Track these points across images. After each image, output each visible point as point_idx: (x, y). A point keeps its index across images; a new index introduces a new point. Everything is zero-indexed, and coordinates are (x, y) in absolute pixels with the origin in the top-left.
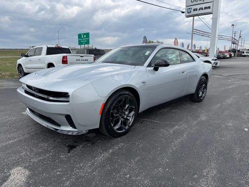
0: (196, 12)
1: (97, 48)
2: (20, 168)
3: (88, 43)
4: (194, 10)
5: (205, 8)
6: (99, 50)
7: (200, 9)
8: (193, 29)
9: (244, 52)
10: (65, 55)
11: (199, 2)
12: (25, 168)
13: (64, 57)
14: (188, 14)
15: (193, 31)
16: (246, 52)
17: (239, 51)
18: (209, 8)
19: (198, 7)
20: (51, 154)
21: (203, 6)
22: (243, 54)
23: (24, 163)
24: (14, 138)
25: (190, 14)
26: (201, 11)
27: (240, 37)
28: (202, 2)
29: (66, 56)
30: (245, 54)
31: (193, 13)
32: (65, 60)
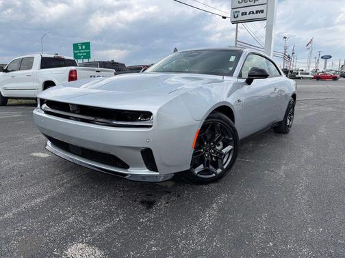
0: (245, 17)
1: (115, 61)
2: (80, 246)
3: (88, 56)
4: (243, 14)
5: (257, 12)
6: (118, 63)
7: (250, 14)
8: (236, 41)
9: (297, 74)
10: (73, 68)
11: (249, 4)
12: (89, 243)
13: (71, 72)
14: (235, 20)
15: (236, 44)
16: (301, 74)
17: (291, 72)
18: (262, 11)
19: (248, 10)
20: (121, 217)
21: (254, 9)
22: (297, 76)
23: (82, 236)
24: (40, 195)
25: (238, 19)
26: (252, 17)
27: (293, 53)
28: (252, 3)
29: (75, 71)
30: (300, 75)
31: (241, 18)
32: (74, 76)
